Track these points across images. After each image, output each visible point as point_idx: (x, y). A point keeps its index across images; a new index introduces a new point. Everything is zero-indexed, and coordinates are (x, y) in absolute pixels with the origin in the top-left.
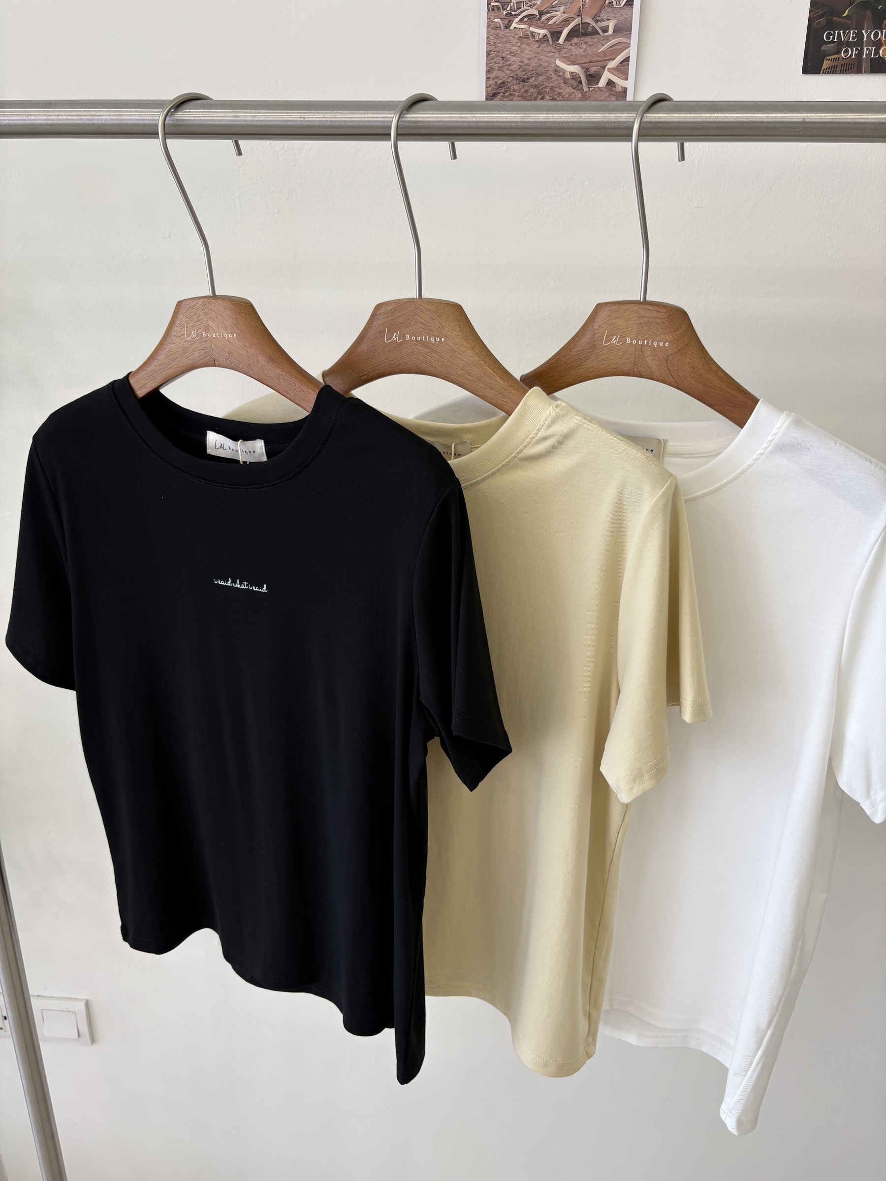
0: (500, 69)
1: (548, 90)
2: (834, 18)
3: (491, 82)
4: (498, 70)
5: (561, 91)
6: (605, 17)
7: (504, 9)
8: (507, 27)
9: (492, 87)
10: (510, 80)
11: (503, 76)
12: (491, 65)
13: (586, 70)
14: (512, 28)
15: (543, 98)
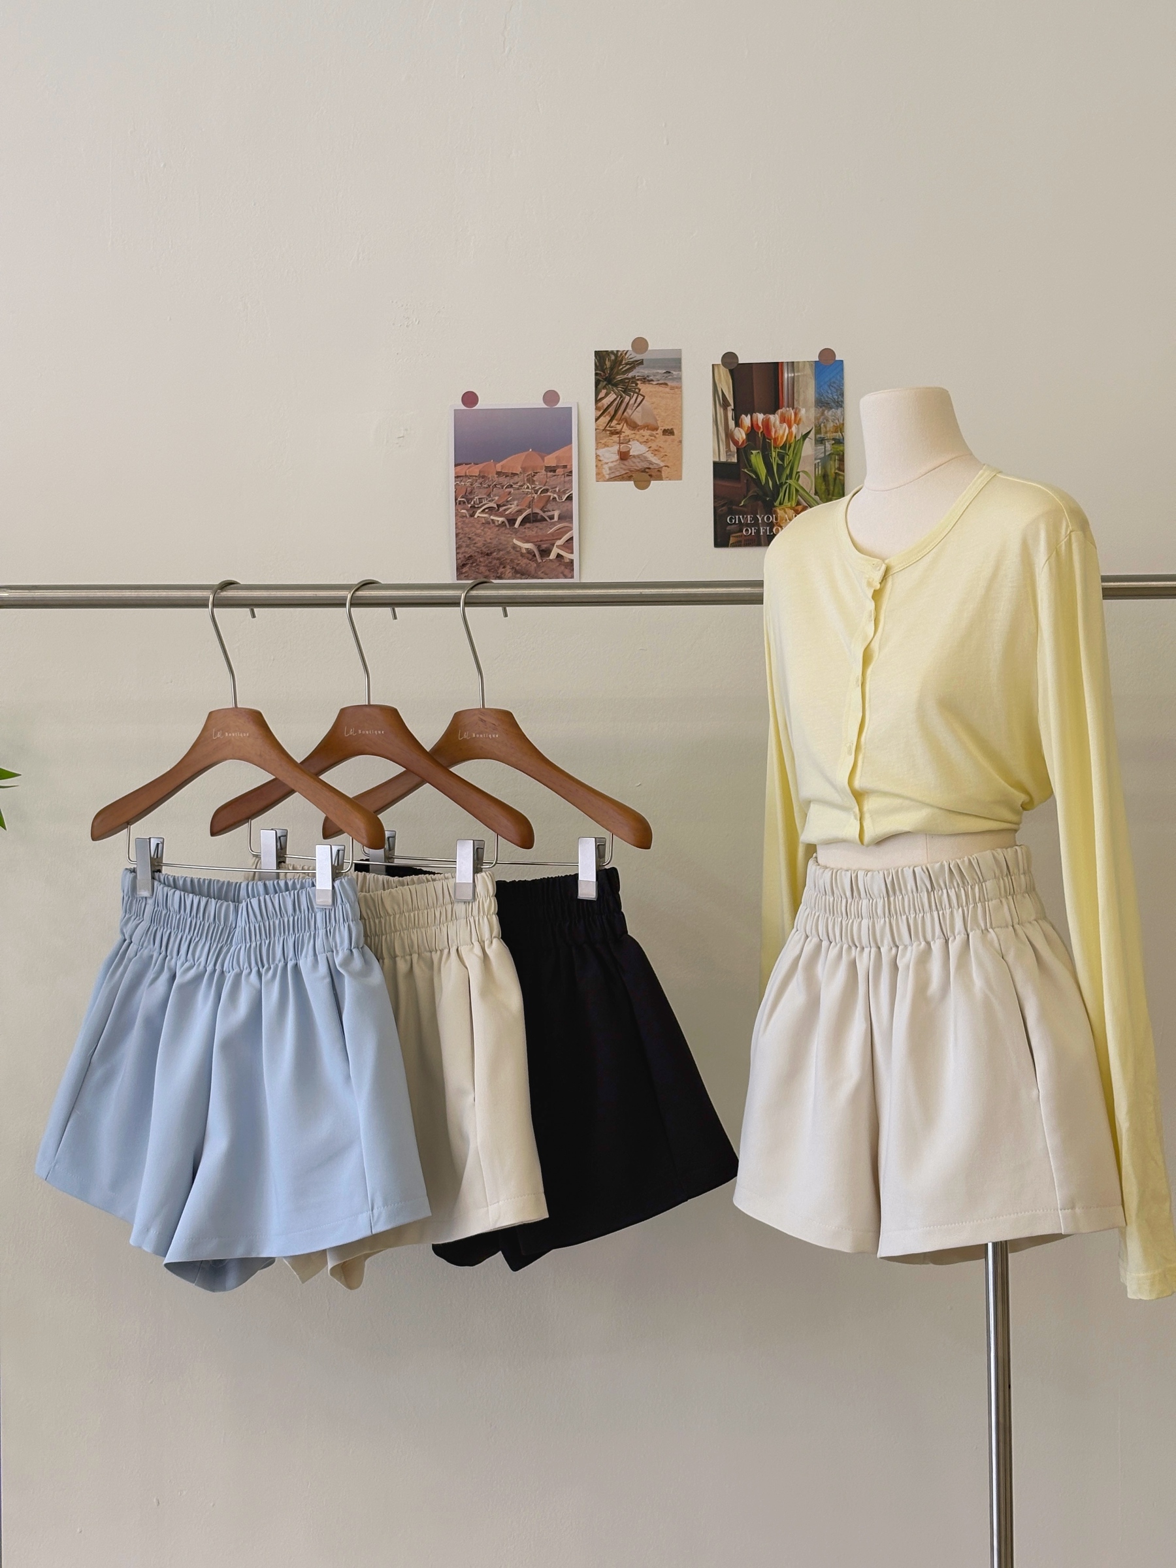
0: (467, 546)
1: (508, 561)
2: (734, 507)
3: (460, 556)
5: (519, 562)
6: (551, 509)
7: (469, 503)
8: (472, 515)
9: (462, 559)
10: (476, 554)
11: (470, 551)
12: (460, 543)
13: (539, 547)
14: (476, 516)
15: (504, 567)
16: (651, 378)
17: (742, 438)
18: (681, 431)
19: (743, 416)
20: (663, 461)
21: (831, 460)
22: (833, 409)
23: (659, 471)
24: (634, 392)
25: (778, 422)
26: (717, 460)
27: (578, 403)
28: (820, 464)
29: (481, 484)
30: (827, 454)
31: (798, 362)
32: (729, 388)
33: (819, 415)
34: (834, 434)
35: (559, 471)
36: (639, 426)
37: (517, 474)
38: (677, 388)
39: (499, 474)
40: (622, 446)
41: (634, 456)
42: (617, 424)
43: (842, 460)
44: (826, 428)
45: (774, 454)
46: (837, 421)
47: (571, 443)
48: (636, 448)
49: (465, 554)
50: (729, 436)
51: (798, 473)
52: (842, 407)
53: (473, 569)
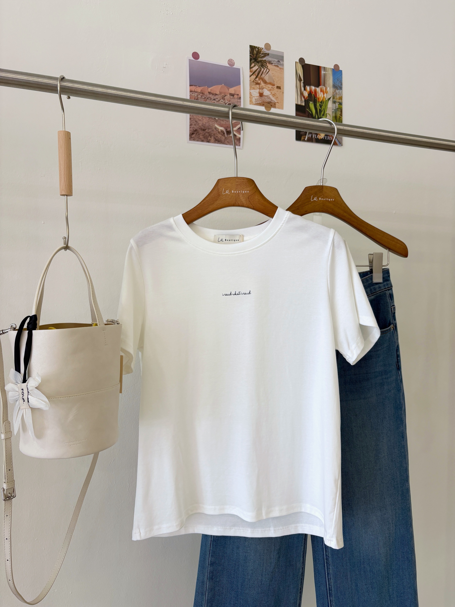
0: (195, 125)
1: (213, 134)
4: (194, 125)
5: (217, 136)
9: (192, 131)
10: (199, 129)
11: (196, 127)
12: (191, 123)
13: (226, 130)
15: (211, 137)
16: (272, 62)
17: (306, 95)
18: (283, 88)
19: (307, 86)
20: (276, 100)
21: (338, 110)
22: (339, 90)
23: (275, 104)
24: (266, 67)
25: (319, 91)
26: (297, 103)
27: (242, 67)
28: (334, 112)
29: (201, 96)
30: (337, 108)
31: (327, 68)
32: (301, 73)
33: (334, 91)
34: (339, 100)
35: (236, 96)
36: (267, 83)
37: (217, 94)
38: (282, 69)
39: (210, 93)
40: (260, 90)
41: (265, 96)
42: (258, 80)
43: (341, 111)
44: (336, 97)
45: (318, 105)
46: (340, 95)
47: (240, 84)
48: (266, 92)
49: (193, 129)
50: (302, 94)
51: (326, 114)
52: (342, 89)
53: (197, 136)
